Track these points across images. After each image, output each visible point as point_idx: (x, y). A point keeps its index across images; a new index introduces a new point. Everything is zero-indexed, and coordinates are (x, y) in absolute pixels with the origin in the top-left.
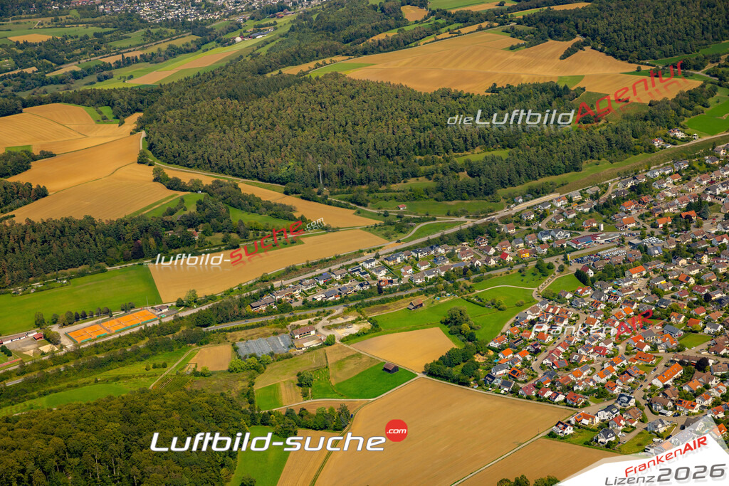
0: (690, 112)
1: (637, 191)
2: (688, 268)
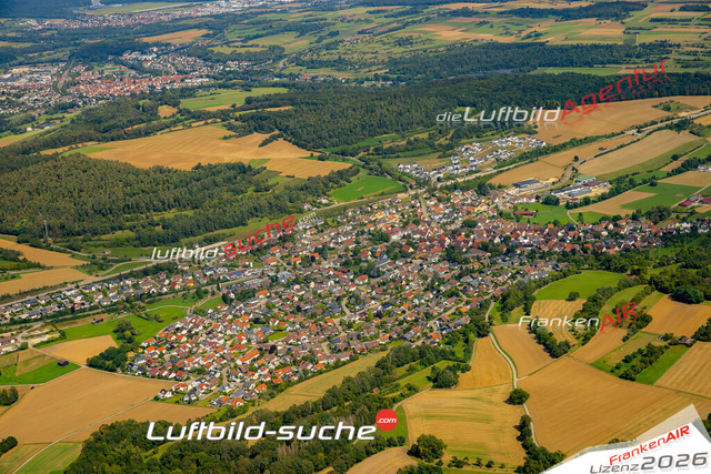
0: (335, 185)
1: (283, 239)
2: (298, 291)
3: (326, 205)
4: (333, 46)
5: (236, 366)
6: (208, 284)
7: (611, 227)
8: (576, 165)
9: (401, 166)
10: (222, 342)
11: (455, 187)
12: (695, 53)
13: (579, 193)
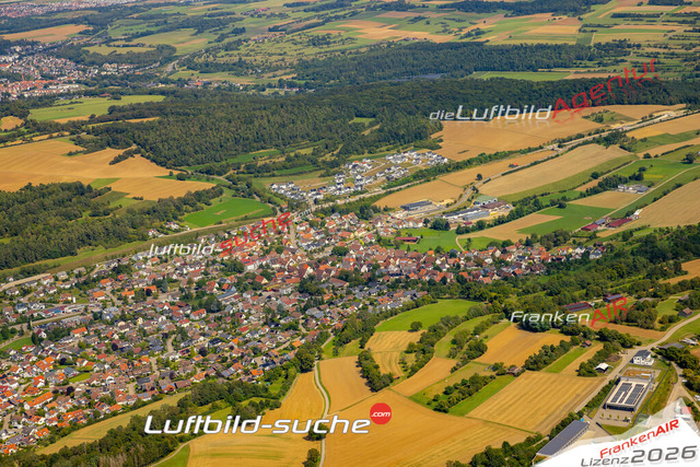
0: (191, 209)
1: (117, 270)
2: (122, 328)
3: (176, 231)
4: (234, 46)
5: (23, 412)
6: (18, 323)
7: (498, 253)
8: (478, 184)
9: (275, 186)
10: (15, 385)
11: (333, 210)
12: (656, 55)
13: (474, 217)
